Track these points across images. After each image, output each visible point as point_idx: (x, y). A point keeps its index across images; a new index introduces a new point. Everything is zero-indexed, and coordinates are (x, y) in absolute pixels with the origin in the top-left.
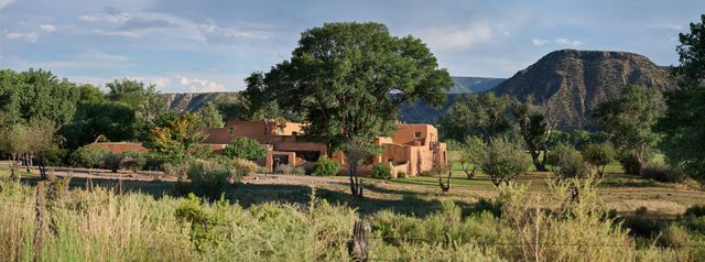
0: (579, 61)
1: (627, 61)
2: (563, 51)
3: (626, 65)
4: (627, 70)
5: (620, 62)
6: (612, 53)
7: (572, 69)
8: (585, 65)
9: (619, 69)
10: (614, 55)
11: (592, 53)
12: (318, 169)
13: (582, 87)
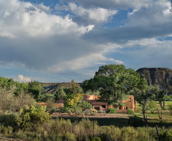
0: (148, 71)
1: (164, 71)
2: (143, 68)
3: (164, 72)
4: (164, 74)
5: (162, 71)
6: (159, 68)
7: (146, 74)
8: (150, 72)
9: (162, 73)
10: (159, 69)
11: (152, 68)
12: (111, 111)
13: (150, 79)
